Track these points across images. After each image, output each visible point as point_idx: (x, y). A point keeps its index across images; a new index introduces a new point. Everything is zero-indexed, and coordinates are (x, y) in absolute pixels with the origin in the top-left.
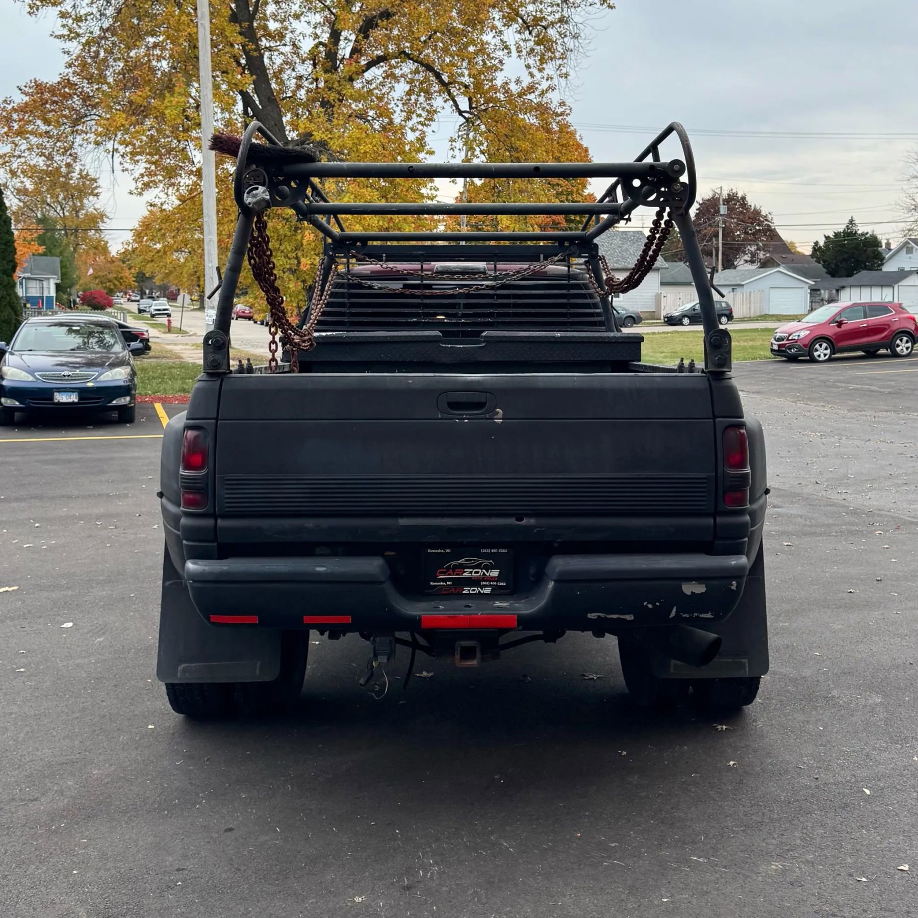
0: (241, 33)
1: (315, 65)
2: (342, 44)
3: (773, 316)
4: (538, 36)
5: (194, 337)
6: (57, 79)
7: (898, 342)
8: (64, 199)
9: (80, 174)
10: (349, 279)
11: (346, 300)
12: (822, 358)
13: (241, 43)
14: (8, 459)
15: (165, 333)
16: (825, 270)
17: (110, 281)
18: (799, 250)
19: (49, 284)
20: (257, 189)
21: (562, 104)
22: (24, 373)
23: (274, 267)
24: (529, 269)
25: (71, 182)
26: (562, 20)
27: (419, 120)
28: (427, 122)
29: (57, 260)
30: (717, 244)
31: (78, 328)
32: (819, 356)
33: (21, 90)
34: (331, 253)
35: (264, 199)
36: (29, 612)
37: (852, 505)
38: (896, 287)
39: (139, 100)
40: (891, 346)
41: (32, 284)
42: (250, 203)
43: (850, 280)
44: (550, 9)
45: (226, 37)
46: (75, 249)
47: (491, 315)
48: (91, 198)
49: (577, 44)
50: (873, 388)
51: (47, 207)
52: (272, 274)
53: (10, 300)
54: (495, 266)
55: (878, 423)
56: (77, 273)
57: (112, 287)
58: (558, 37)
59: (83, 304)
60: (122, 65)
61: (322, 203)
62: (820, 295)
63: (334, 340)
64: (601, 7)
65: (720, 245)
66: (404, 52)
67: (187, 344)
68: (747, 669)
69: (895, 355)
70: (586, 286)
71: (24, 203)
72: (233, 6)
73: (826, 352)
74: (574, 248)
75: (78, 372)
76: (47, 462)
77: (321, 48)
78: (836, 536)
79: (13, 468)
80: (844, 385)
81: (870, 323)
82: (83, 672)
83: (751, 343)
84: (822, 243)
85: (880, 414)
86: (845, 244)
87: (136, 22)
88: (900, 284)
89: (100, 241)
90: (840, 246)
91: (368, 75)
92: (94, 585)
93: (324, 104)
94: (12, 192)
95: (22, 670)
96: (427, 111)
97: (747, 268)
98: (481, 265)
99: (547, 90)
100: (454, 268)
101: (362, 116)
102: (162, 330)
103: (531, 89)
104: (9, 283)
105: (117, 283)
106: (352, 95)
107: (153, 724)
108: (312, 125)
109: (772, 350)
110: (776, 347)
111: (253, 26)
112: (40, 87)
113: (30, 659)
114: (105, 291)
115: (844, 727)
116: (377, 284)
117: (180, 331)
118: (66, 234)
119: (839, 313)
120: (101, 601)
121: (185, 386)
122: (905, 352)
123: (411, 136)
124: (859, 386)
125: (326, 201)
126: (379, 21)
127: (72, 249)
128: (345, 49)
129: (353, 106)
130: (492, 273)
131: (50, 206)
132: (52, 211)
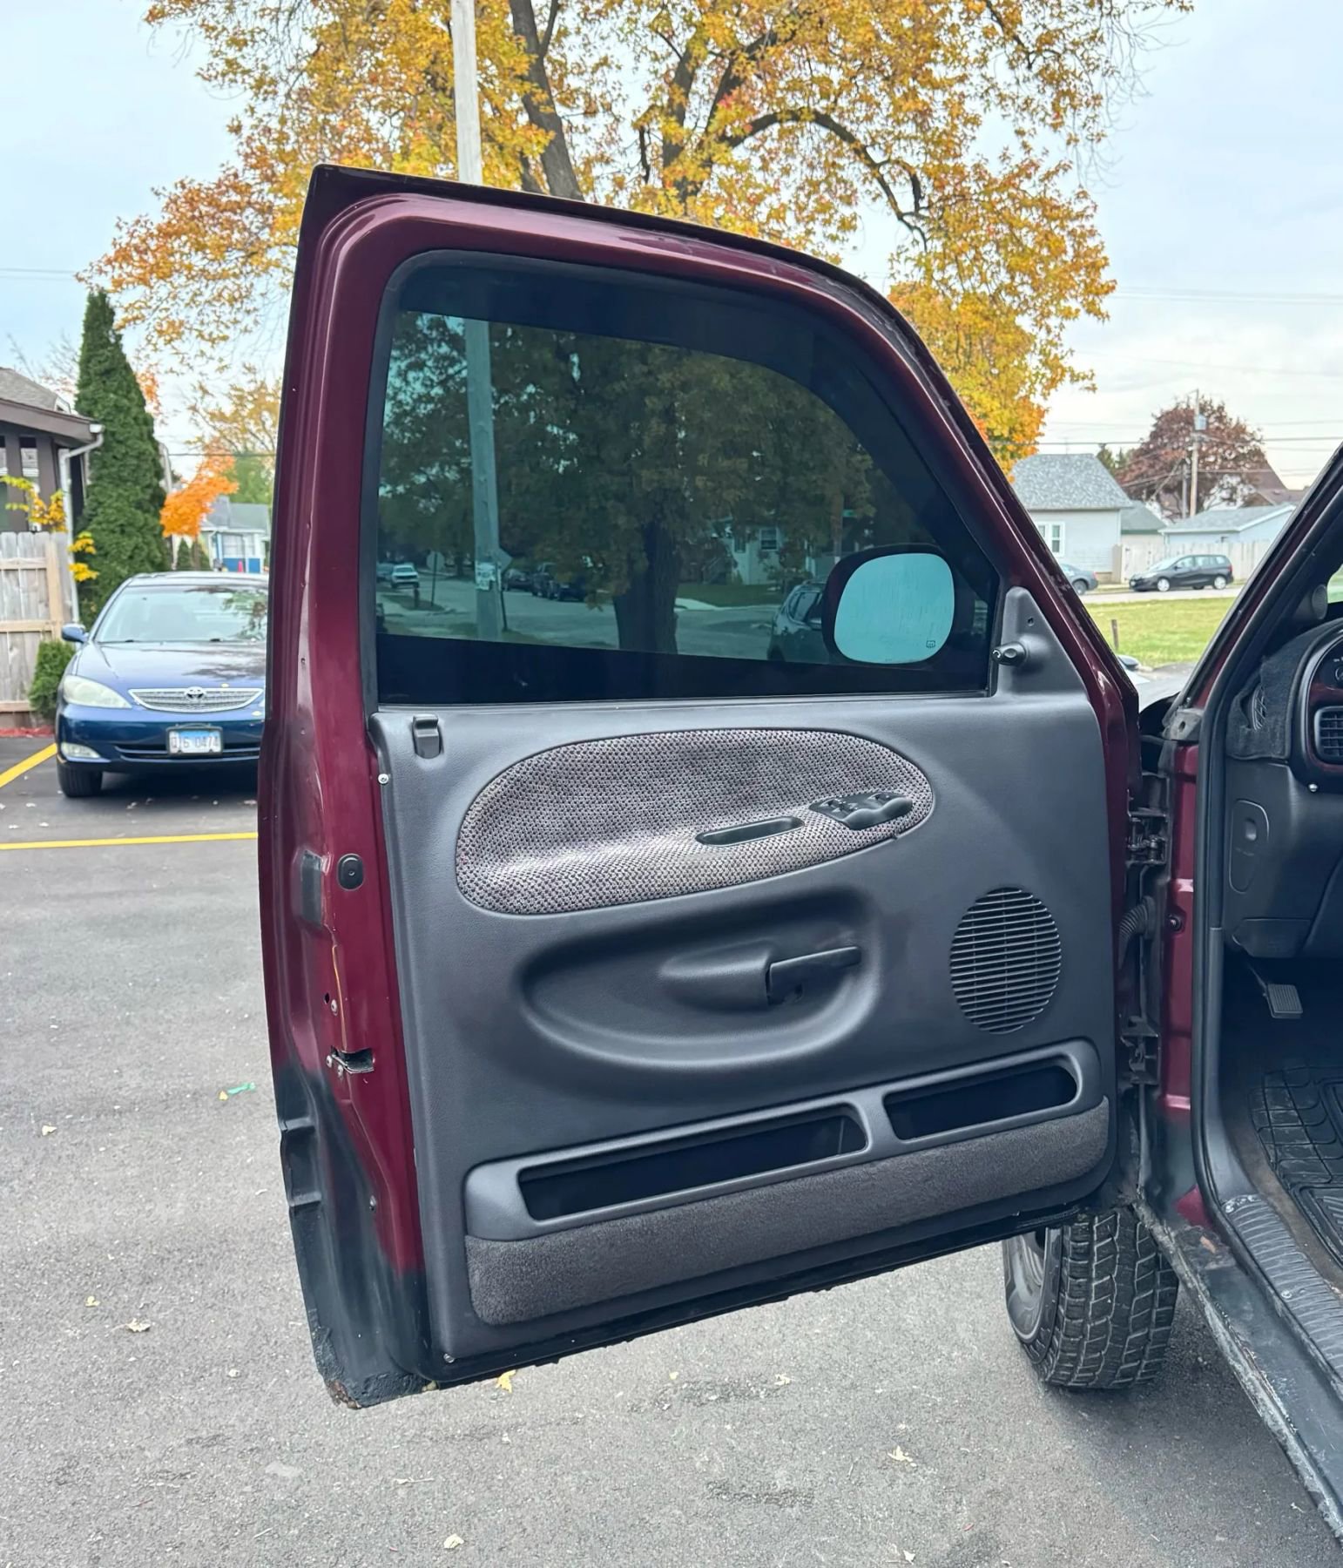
4: (1045, 68)
5: (452, 616)
6: (217, 174)
15: (411, 609)
19: (253, 541)
21: (1083, 195)
22: (108, 691)
26: (1093, 37)
27: (827, 230)
29: (264, 508)
30: (1190, 474)
41: (232, 541)
44: (1070, 16)
58: (1082, 69)
65: (1195, 476)
71: (221, 432)
75: (225, 687)
94: (204, 418)
97: (1229, 509)
99: (1057, 171)
102: (407, 605)
103: (1025, 170)
112: (191, 194)
131: (254, 435)
132: (258, 444)
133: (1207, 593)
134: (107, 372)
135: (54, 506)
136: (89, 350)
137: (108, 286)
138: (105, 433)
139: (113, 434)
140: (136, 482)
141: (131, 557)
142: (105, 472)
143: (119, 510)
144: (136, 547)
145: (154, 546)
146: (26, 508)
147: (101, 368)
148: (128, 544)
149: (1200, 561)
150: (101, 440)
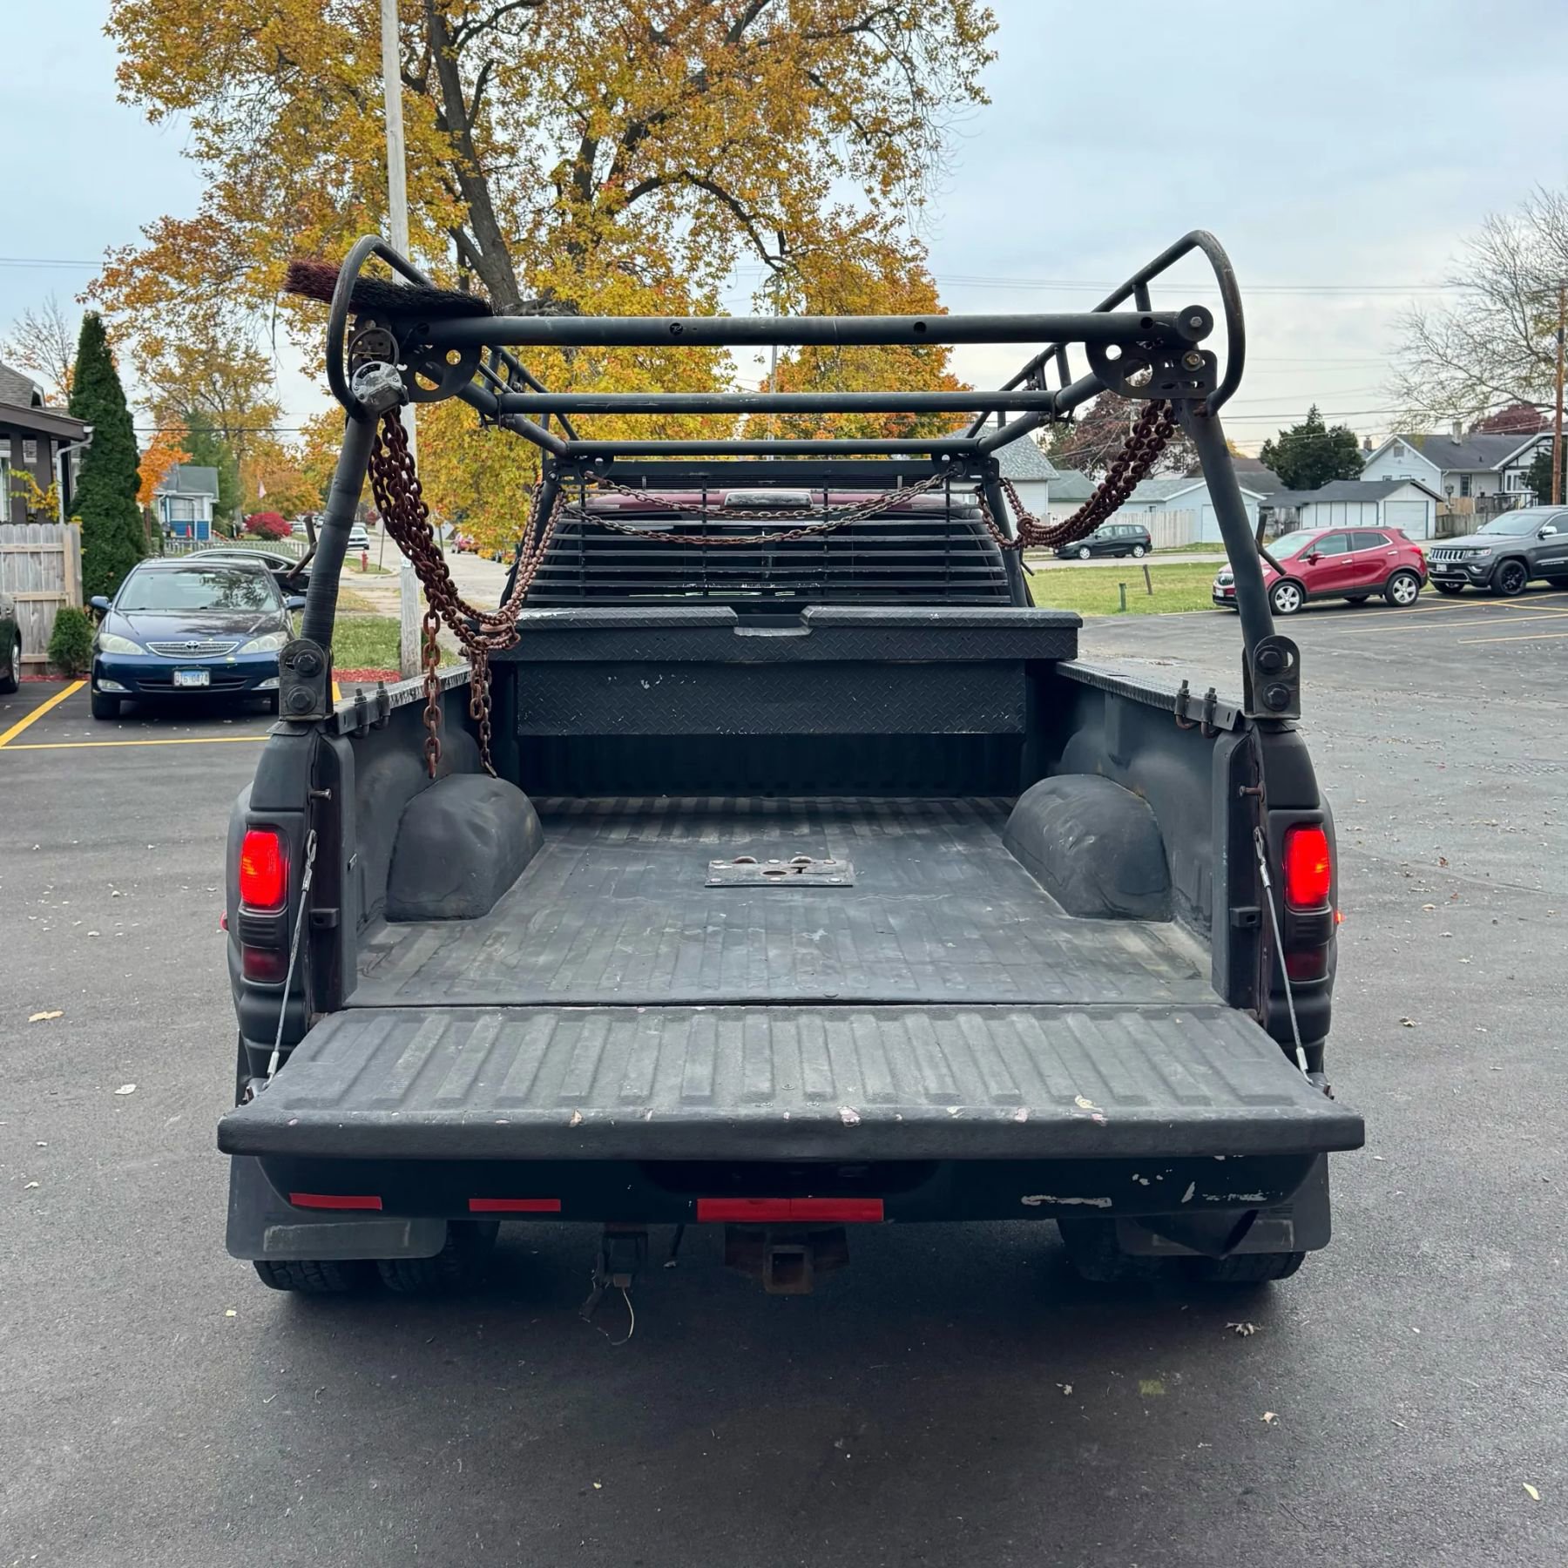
0: (451, 145)
1: (560, 192)
2: (597, 162)
3: (1207, 545)
4: (880, 146)
5: (398, 579)
6: (195, 216)
7: (1397, 585)
8: (224, 387)
9: (245, 353)
10: (583, 519)
11: (578, 553)
12: (1288, 609)
13: (452, 160)
14: (99, 776)
15: (358, 572)
16: (1280, 480)
17: (288, 500)
18: (1239, 450)
19: (202, 505)
20: (377, 367)
21: (914, 243)
22: (131, 643)
23: (427, 513)
24: (883, 501)
25: (233, 363)
26: (915, 124)
27: (709, 270)
28: (720, 274)
29: (213, 471)
31: (213, 576)
32: (1283, 606)
33: (145, 231)
34: (553, 476)
35: (390, 388)
36: (70, 1061)
37: (1374, 853)
38: (1381, 503)
39: (307, 243)
40: (1387, 591)
41: (179, 504)
42: (362, 397)
43: (1317, 494)
44: (896, 108)
45: (430, 151)
46: (239, 457)
47: (819, 576)
48: (261, 386)
49: (936, 158)
50: (1367, 654)
51: (202, 399)
52: (422, 526)
53: (130, 531)
54: (826, 495)
55: (1384, 709)
56: (242, 489)
57: (291, 508)
58: (908, 148)
59: (250, 532)
60: (283, 193)
61: (534, 394)
62: (1273, 514)
63: (555, 625)
64: (972, 103)
66: (686, 173)
67: (387, 589)
68: (1292, 1238)
69: (1393, 604)
70: (975, 529)
71: (169, 392)
72: (443, 109)
73: (1293, 600)
74: (958, 466)
75: (210, 641)
76: (154, 781)
77: (568, 169)
78: (1363, 913)
79: (101, 791)
80: (1324, 649)
81: (1357, 558)
82: (135, 1189)
83: (1179, 586)
84: (1275, 442)
85: (1383, 695)
86: (1308, 444)
87: (302, 132)
88: (1387, 499)
89: (272, 445)
90: (1302, 446)
91: (635, 206)
92: (183, 1009)
93: (573, 248)
94: (153, 379)
95: (35, 1184)
96: (720, 257)
97: (1169, 478)
98: (801, 494)
99: (893, 224)
100: (757, 498)
101: (626, 266)
102: (355, 568)
103: (869, 223)
104: (127, 508)
105: (298, 502)
106: (611, 234)
107: (236, 1307)
108: (555, 277)
109: (1215, 597)
110: (1220, 594)
111: (470, 137)
112: (172, 229)
113: (52, 1161)
114: (282, 514)
115: (1457, 1326)
116: (632, 526)
117: (379, 570)
118: (227, 436)
119: (1313, 544)
120: (189, 1040)
121: (375, 657)
122: (1408, 599)
123: (696, 294)
124: (1347, 652)
125: (539, 390)
126: (650, 126)
127: (235, 456)
128: (602, 169)
129: (614, 251)
130: (819, 507)
131: (205, 397)
132: (208, 404)
133: (1127, 561)
134: (98, 382)
135: (50, 494)
136: (84, 364)
137: (101, 310)
138: (94, 432)
139: (102, 433)
140: (120, 473)
141: (114, 536)
142: (93, 464)
143: (105, 496)
144: (118, 528)
145: (133, 526)
146: (27, 495)
147: (94, 378)
148: (112, 525)
149: (1120, 532)
150: (91, 438)
